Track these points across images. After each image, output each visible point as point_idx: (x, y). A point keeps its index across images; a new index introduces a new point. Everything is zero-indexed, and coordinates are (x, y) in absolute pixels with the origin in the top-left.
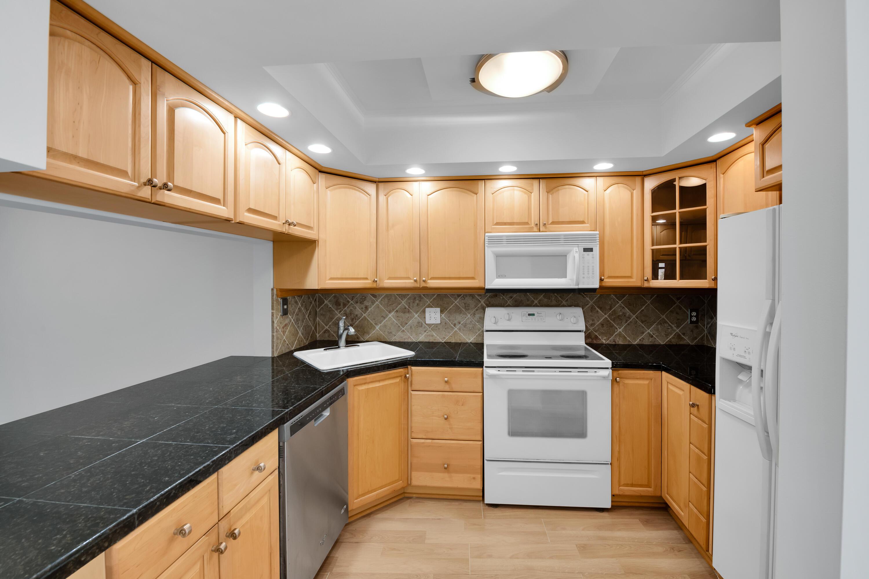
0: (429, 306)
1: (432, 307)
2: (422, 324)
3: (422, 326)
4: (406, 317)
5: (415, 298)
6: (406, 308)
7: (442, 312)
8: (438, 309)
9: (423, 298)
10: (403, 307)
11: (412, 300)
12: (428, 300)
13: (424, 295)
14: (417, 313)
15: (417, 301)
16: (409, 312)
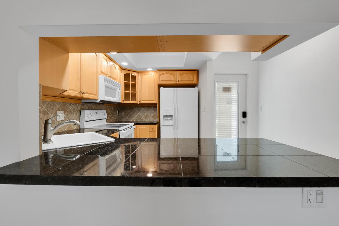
0: (58, 110)
1: (60, 110)
2: (55, 121)
3: (55, 123)
4: (46, 117)
5: (51, 104)
6: (45, 111)
7: (64, 113)
8: (63, 112)
9: (55, 104)
10: (44, 111)
11: (49, 106)
12: (57, 106)
13: (56, 102)
14: (52, 114)
15: (52, 107)
16: (47, 114)
